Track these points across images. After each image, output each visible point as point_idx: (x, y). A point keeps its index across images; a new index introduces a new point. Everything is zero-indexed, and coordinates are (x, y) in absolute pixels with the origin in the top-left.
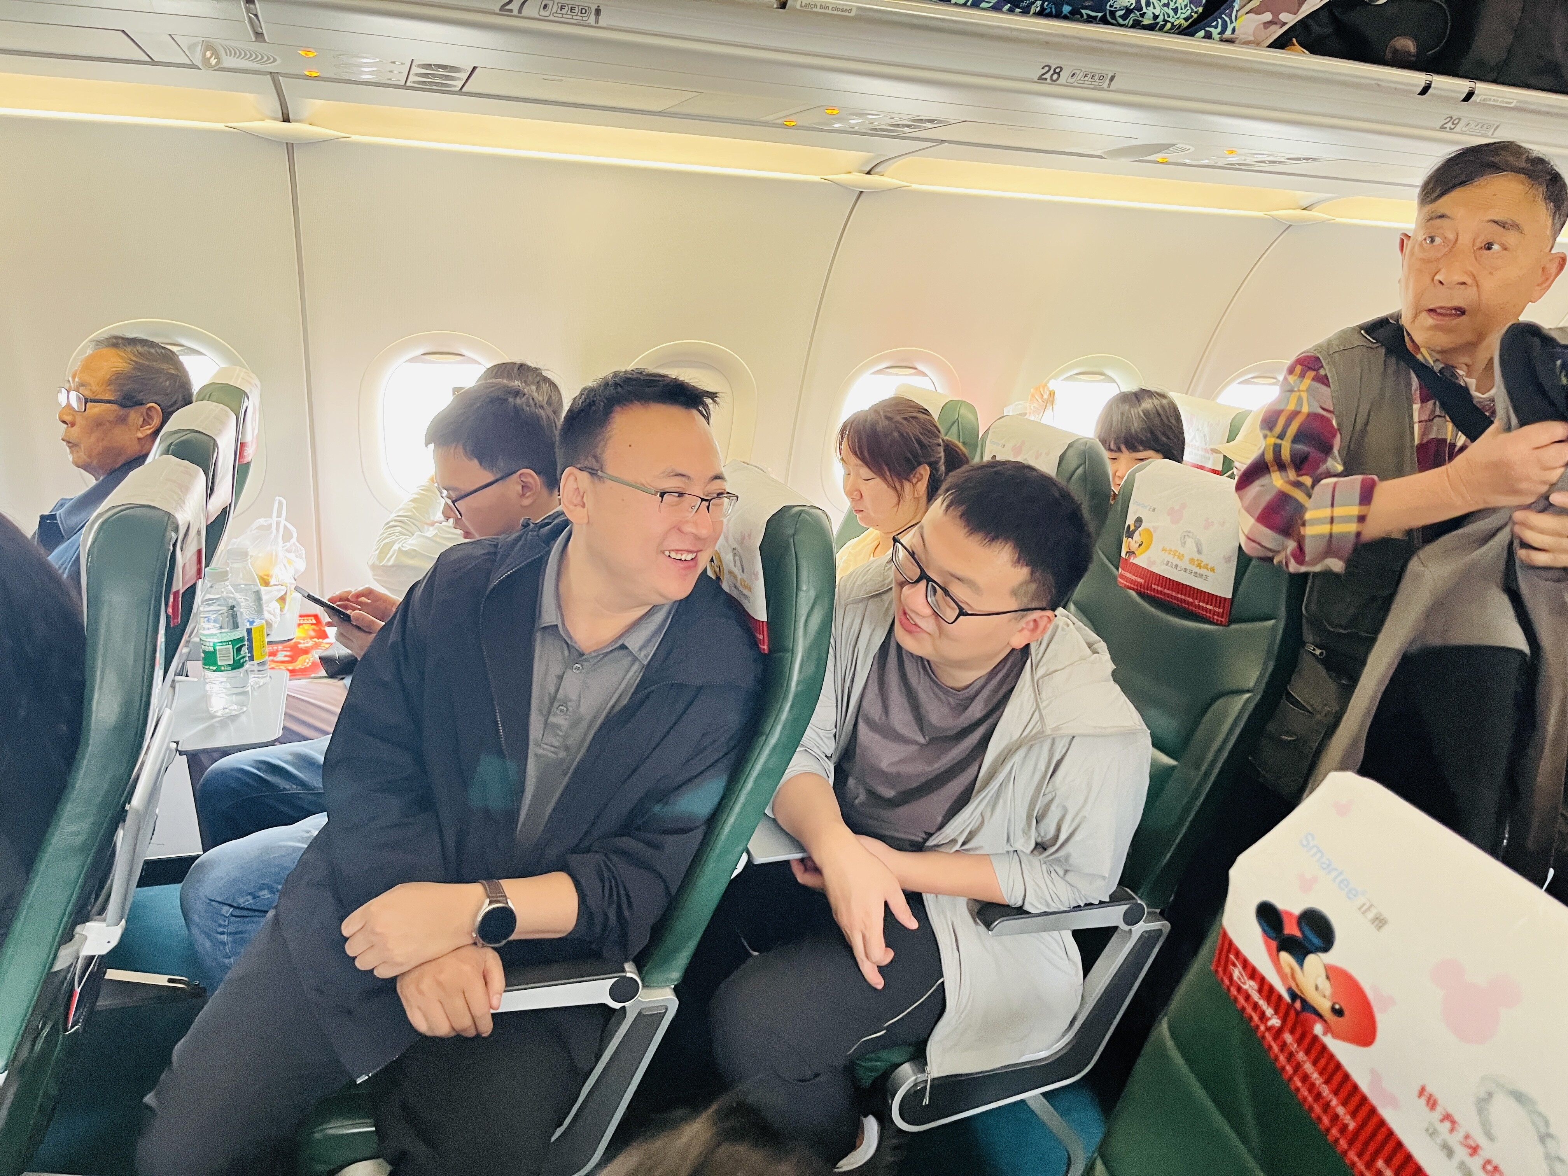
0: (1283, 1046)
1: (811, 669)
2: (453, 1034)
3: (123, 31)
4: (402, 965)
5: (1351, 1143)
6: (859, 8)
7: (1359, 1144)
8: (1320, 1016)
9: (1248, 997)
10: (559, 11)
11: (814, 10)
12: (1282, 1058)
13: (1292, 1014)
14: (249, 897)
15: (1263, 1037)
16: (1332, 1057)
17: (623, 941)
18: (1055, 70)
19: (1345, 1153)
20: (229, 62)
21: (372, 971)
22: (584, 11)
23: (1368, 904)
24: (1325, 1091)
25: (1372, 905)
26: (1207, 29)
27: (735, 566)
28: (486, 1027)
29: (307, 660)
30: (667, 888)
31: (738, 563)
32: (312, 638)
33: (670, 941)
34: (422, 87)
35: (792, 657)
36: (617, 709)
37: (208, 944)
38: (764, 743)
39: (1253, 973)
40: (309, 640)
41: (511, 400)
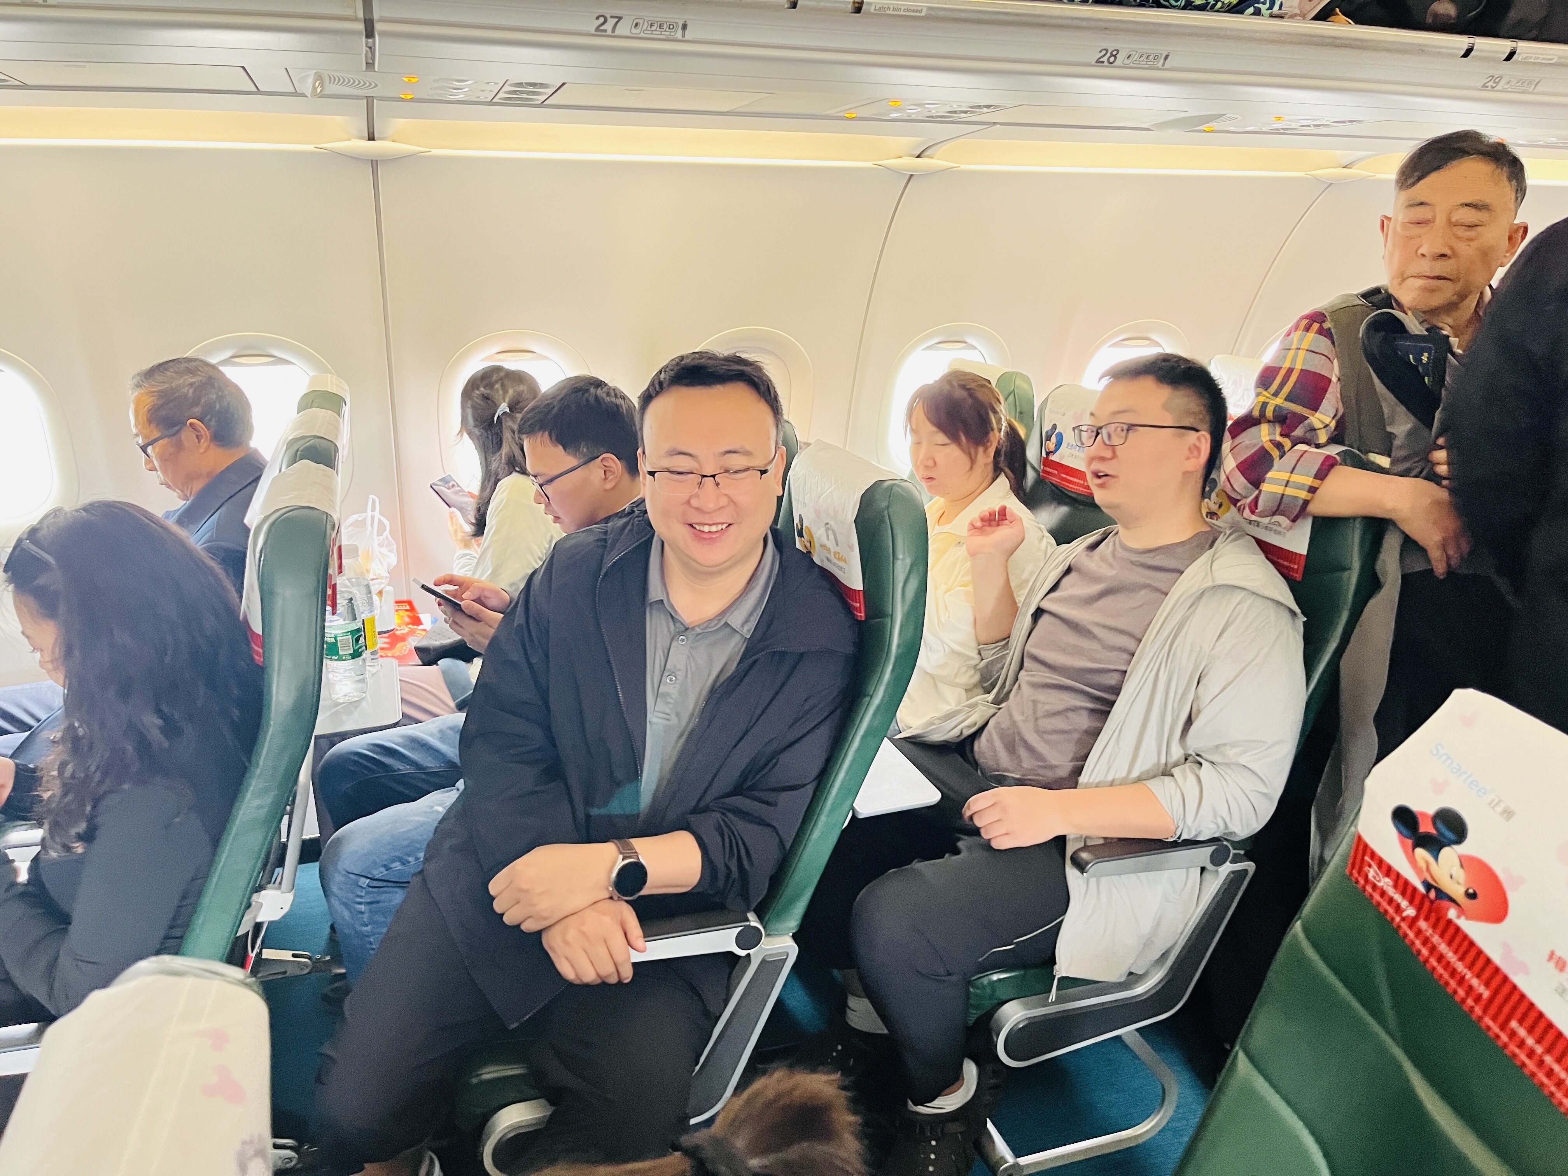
0: (1419, 933)
1: (910, 632)
2: (599, 981)
3: (243, 67)
4: (545, 919)
5: (1485, 1010)
6: (929, 8)
7: (1493, 1010)
8: (1452, 900)
9: (1383, 893)
10: (649, 28)
11: (888, 12)
12: (1418, 943)
13: (1427, 904)
14: (382, 869)
15: (1399, 927)
16: (1465, 937)
17: (745, 895)
18: (1111, 53)
19: (1480, 1019)
20: (332, 89)
21: (518, 926)
22: (671, 27)
23: (1497, 800)
24: (1460, 967)
25: (1500, 801)
26: (1256, 5)
27: (828, 540)
28: (627, 974)
29: (404, 648)
30: (781, 841)
31: (831, 537)
32: (407, 624)
33: (789, 891)
34: (506, 103)
35: (892, 622)
36: (722, 679)
37: (346, 914)
38: (868, 705)
39: (1388, 871)
40: (404, 627)
41: (592, 390)
